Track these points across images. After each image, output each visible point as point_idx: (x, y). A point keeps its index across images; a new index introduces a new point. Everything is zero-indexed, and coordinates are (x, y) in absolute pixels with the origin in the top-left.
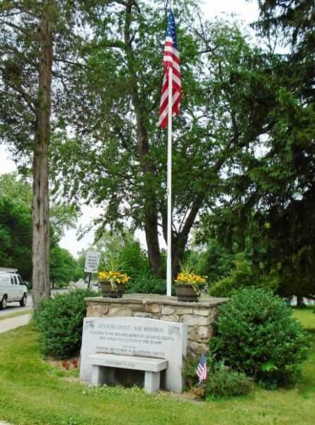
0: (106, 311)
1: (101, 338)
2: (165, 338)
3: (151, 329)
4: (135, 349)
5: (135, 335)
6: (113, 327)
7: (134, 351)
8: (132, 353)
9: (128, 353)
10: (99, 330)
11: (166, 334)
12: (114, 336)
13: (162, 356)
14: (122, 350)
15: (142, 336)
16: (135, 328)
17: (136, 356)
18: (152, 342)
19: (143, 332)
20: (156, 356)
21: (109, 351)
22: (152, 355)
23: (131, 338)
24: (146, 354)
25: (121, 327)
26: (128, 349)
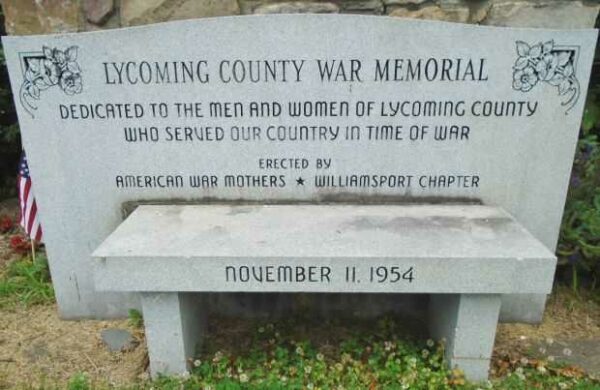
0: (106, 8)
1: (130, 136)
2: (491, 109)
3: (416, 71)
4: (332, 171)
5: (324, 108)
6: (192, 72)
7: (320, 182)
8: (310, 190)
9: (290, 190)
10: (117, 95)
11: (499, 88)
12: (207, 120)
13: (471, 192)
14: (259, 181)
15: (365, 108)
16: (325, 72)
17: (329, 200)
18: (418, 133)
19: (369, 88)
20: (436, 191)
21: (187, 191)
22: (416, 190)
23: (302, 120)
24: (385, 189)
25: (241, 71)
26: (291, 175)
